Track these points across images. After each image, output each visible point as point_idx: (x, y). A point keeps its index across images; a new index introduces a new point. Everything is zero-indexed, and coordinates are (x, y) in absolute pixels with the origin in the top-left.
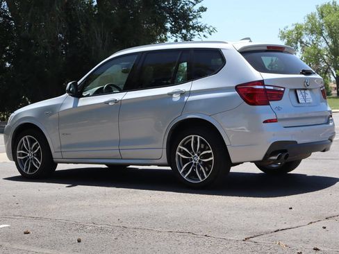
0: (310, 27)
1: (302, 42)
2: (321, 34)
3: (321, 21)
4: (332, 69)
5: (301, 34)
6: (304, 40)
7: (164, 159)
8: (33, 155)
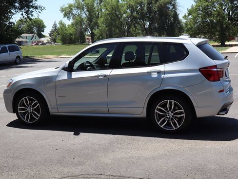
0: (76, 5)
1: (72, 14)
2: (83, 9)
3: (83, 3)
4: (89, 29)
5: (72, 9)
6: (74, 13)
7: (144, 115)
8: (32, 110)
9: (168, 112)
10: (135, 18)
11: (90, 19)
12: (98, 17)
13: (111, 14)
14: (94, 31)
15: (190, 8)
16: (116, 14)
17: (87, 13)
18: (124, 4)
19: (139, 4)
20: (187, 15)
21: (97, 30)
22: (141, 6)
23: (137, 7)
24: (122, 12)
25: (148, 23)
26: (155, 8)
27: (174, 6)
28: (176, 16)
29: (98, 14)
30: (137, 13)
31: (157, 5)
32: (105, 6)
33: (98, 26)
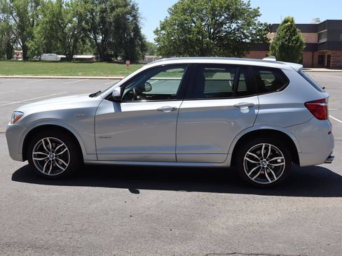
0: (2, 7)
2: (11, 13)
4: (20, 40)
7: (227, 163)
8: (56, 156)
9: (262, 159)
10: (84, 29)
11: (22, 27)
12: (33, 26)
13: (51, 22)
14: (27, 43)
15: (163, 21)
16: (58, 22)
17: (17, 19)
18: (70, 10)
19: (89, 12)
20: (159, 29)
21: (33, 43)
22: (92, 14)
23: (87, 15)
24: (66, 21)
25: (101, 37)
26: (111, 18)
27: (135, 17)
28: (137, 30)
29: (33, 21)
30: (87, 23)
31: (113, 15)
32: (43, 12)
33: (33, 38)
